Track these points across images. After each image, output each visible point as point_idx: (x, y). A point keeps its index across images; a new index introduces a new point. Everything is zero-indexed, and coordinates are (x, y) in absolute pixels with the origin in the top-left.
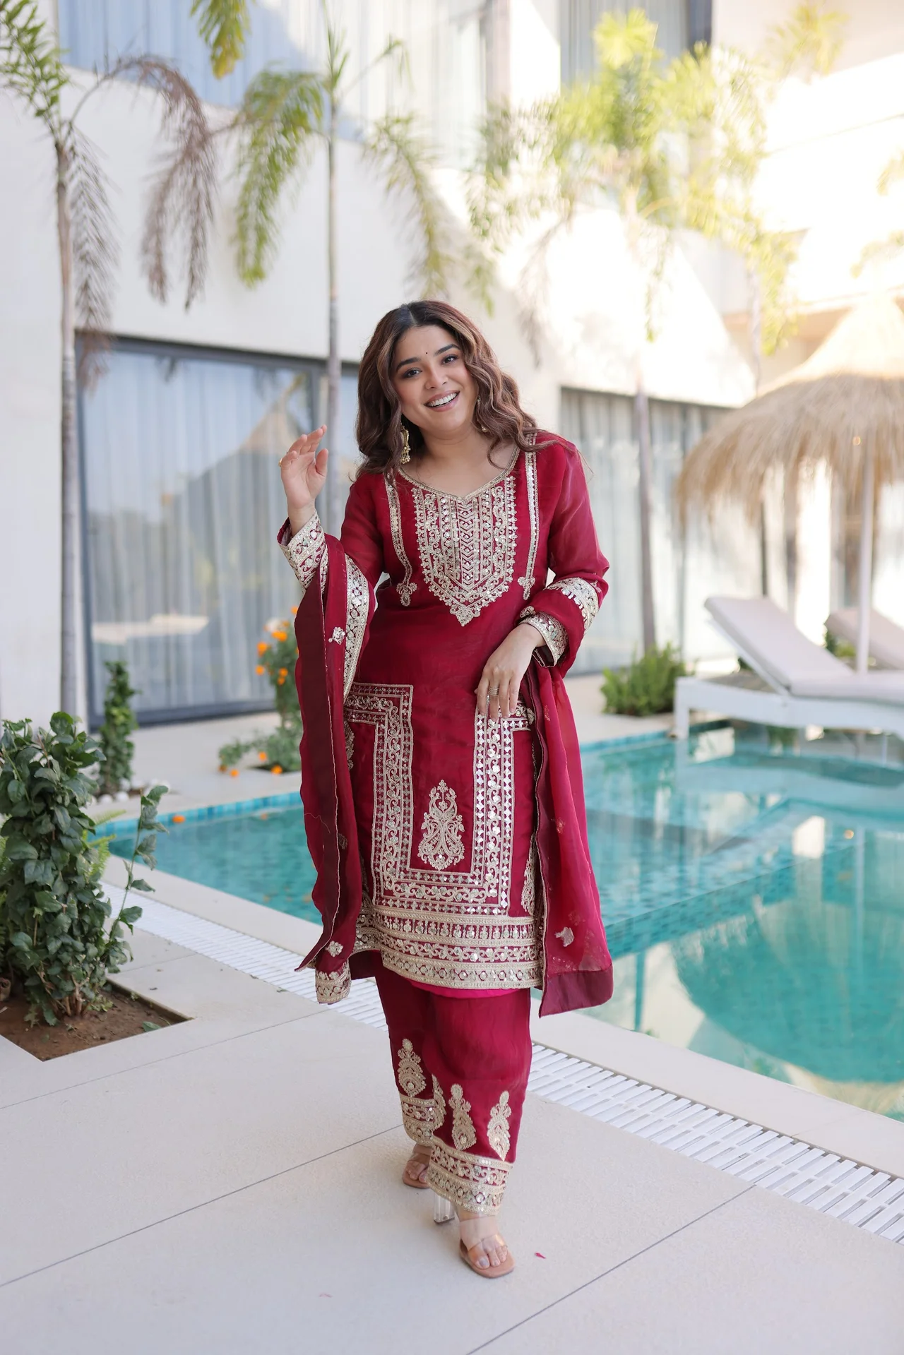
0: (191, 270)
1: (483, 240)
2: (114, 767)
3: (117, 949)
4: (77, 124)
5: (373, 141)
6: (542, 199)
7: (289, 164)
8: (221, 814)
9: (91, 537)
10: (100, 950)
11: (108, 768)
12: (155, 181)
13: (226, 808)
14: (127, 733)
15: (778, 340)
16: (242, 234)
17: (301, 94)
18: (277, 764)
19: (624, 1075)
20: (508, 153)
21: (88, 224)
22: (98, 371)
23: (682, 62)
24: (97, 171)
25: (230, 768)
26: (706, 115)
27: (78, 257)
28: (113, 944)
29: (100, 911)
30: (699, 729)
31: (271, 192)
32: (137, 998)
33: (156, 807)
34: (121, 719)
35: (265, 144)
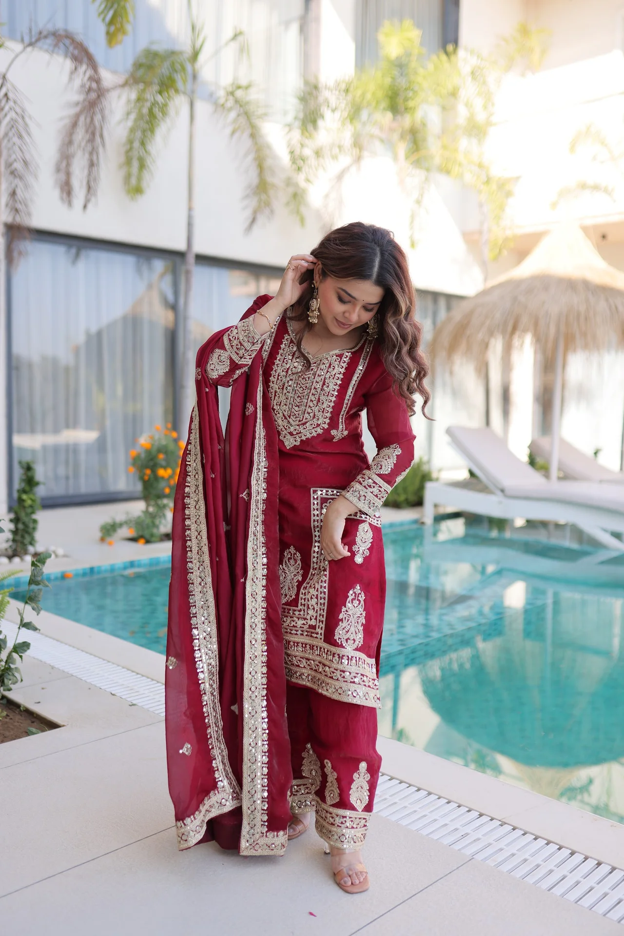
0: (88, 182)
1: (298, 174)
2: (23, 537)
3: (10, 673)
4: (9, 76)
5: (222, 101)
6: (340, 147)
7: (163, 115)
8: (99, 572)
9: (14, 373)
11: (18, 538)
12: (67, 121)
13: (103, 568)
14: (33, 513)
15: (500, 250)
16: (128, 162)
17: (173, 66)
18: (142, 537)
20: (317, 114)
21: (16, 148)
22: (20, 253)
23: (438, 57)
24: (23, 111)
25: (108, 539)
26: (454, 94)
27: (9, 172)
28: (8, 669)
30: (441, 518)
31: (149, 133)
32: (25, 709)
33: (42, 568)
34: (29, 502)
35: (147, 100)
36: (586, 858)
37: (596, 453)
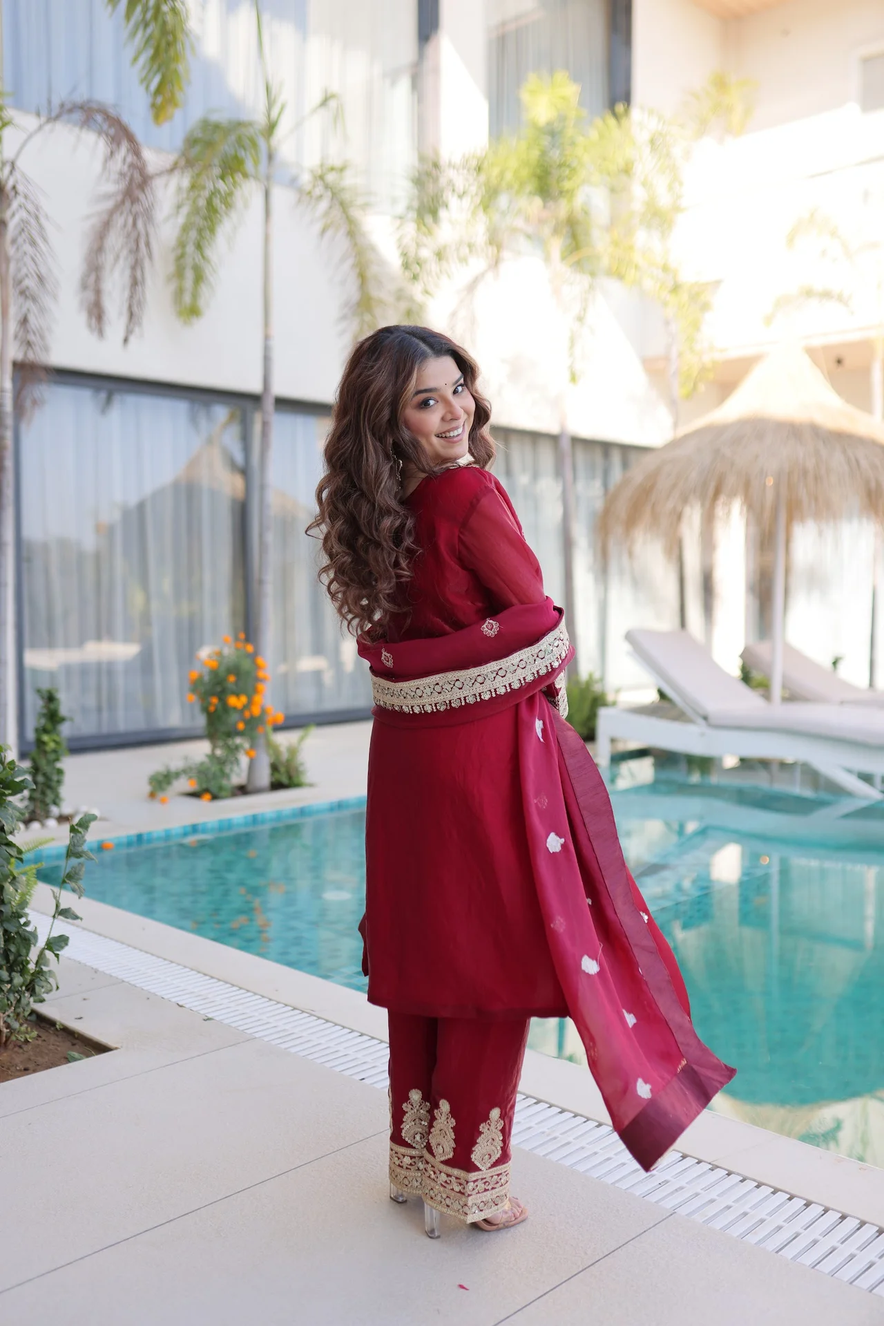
0: (130, 307)
1: (413, 284)
2: (43, 793)
3: (43, 978)
4: (19, 164)
5: (308, 188)
6: (470, 246)
7: (226, 207)
8: (150, 841)
9: (25, 566)
10: (25, 981)
11: (37, 795)
12: (95, 221)
13: (155, 835)
14: (57, 760)
15: (695, 385)
16: (179, 273)
17: (239, 141)
18: (207, 791)
19: (547, 1103)
20: (438, 202)
21: (28, 260)
22: (35, 402)
23: (604, 121)
24: (38, 210)
25: (160, 795)
26: (627, 170)
27: (18, 291)
28: (39, 973)
29: (27, 940)
30: (620, 758)
31: (208, 232)
32: (62, 1027)
33: (85, 835)
34: (52, 745)
35: (204, 188)
36: (826, 1211)
37: (835, 663)
